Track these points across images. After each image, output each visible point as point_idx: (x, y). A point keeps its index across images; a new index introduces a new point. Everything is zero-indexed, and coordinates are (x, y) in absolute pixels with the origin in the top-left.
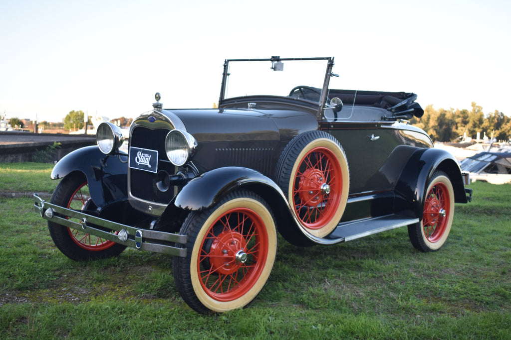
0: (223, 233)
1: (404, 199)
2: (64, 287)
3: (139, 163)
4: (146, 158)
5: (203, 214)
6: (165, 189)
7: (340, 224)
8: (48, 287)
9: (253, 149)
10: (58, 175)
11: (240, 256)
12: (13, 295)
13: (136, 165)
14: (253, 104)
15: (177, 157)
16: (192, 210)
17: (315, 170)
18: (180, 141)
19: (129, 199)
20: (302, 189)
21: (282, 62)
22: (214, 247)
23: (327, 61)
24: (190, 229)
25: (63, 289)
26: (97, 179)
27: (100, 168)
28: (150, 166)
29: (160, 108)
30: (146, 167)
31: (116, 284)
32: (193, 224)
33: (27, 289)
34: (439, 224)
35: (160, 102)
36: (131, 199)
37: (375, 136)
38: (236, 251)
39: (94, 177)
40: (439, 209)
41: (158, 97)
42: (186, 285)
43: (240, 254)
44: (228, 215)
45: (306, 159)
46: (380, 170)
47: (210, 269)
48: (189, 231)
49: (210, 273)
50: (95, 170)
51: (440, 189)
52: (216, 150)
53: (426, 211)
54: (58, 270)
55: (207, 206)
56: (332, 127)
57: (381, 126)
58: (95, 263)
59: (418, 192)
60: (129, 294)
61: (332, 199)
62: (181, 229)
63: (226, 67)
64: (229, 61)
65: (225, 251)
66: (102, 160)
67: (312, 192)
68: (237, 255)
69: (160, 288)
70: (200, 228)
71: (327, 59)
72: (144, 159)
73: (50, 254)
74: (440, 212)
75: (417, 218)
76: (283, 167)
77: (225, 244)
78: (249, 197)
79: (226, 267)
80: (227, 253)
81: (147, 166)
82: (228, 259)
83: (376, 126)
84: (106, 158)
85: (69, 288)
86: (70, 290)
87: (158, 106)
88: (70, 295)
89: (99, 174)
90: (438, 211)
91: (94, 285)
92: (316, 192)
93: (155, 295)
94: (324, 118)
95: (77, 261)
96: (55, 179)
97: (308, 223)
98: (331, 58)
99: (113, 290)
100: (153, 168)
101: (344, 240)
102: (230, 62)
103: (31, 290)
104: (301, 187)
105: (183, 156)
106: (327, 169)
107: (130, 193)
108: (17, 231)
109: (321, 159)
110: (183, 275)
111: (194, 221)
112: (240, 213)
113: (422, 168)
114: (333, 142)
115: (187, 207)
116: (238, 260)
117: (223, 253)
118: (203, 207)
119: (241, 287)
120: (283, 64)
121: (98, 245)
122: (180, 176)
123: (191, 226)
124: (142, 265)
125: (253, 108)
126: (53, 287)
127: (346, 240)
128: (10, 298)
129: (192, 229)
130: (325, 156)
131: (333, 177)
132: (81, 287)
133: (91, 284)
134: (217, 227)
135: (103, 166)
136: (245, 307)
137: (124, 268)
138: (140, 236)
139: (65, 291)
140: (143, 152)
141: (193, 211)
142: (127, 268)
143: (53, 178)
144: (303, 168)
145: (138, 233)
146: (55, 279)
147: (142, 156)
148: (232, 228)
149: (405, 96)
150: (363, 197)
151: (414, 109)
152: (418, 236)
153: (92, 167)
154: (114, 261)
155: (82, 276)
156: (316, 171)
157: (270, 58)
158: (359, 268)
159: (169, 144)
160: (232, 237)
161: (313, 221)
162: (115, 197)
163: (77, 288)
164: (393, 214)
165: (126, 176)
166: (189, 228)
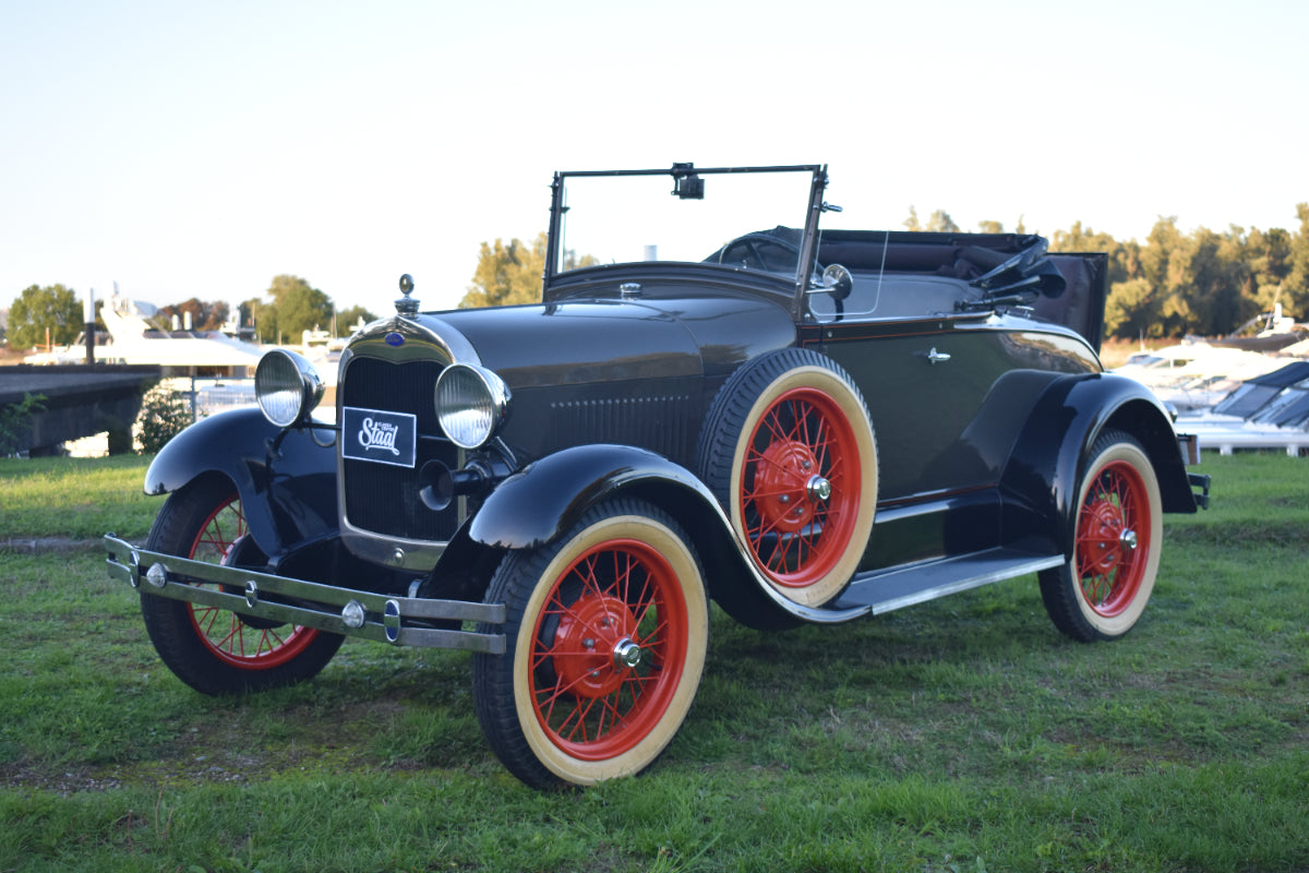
0: (582, 599)
1: (1025, 507)
2: (198, 755)
3: (367, 446)
4: (385, 432)
5: (537, 556)
6: (442, 504)
7: (860, 574)
8: (160, 755)
9: (641, 400)
10: (162, 486)
11: (625, 652)
12: (83, 776)
13: (361, 451)
14: (632, 285)
15: (466, 426)
16: (513, 547)
17: (792, 443)
18: (472, 389)
19: (343, 535)
20: (761, 490)
21: (701, 176)
22: (562, 633)
23: (810, 174)
24: (509, 591)
25: (199, 759)
26: (258, 490)
27: (264, 464)
28: (396, 452)
29: (414, 311)
30: (387, 454)
31: (322, 742)
32: (515, 579)
33: (112, 760)
34: (1123, 570)
35: (413, 296)
36: (348, 534)
37: (938, 352)
38: (615, 641)
39: (251, 483)
40: (1120, 531)
41: (407, 284)
42: (503, 721)
43: (623, 646)
44: (591, 557)
45: (767, 418)
46: (963, 436)
47: (555, 685)
48: (506, 596)
49: (556, 694)
50: (253, 467)
51: (1119, 478)
52: (553, 405)
53: (1087, 537)
54: (171, 718)
55: (546, 538)
56: (830, 335)
57: (956, 327)
58: (261, 697)
59: (1060, 488)
60: (357, 762)
61: (838, 513)
62: (488, 594)
63: (557, 190)
64: (565, 175)
65: (590, 642)
66: (270, 443)
67: (786, 498)
68: (617, 650)
69: (432, 744)
70: (532, 590)
71: (810, 168)
72: (380, 436)
73: (139, 684)
74: (1122, 537)
75: (1058, 554)
76: (715, 439)
77: (588, 624)
78: (639, 513)
79: (591, 679)
80: (594, 646)
81: (390, 451)
82: (597, 661)
83: (941, 326)
84: (280, 436)
85: (211, 756)
86: (215, 760)
87: (408, 308)
88: (219, 769)
89: (263, 478)
90: (1116, 535)
91: (269, 748)
92: (796, 496)
93: (422, 761)
94: (808, 315)
95: (214, 695)
96: (155, 494)
97: (781, 572)
98: (819, 166)
99: (318, 756)
100: (405, 457)
101: (871, 612)
102: (567, 180)
103: (123, 763)
104: (760, 485)
105: (480, 424)
106: (822, 440)
107: (345, 520)
108: (31, 637)
109: (804, 416)
110: (497, 697)
111: (517, 574)
112: (619, 553)
113: (1068, 426)
114: (833, 374)
115: (499, 542)
116: (621, 661)
117: (585, 647)
118: (536, 542)
119: (629, 728)
120: (703, 180)
121: (261, 655)
122: (473, 472)
123: (510, 584)
124: (375, 699)
125: (632, 296)
126: (170, 755)
127: (877, 610)
128: (78, 782)
129: (514, 591)
130: (815, 409)
131: (837, 457)
132: (238, 752)
133: (262, 746)
134: (569, 587)
135: (273, 455)
136: (639, 774)
137: (331, 707)
138: (395, 613)
139: (202, 762)
140: (377, 418)
141: (514, 550)
142: (339, 707)
143: (150, 492)
144: (761, 440)
145: (391, 605)
146: (172, 737)
147: (375, 429)
148: (603, 589)
149: (1016, 243)
150: (919, 507)
151: (1041, 276)
152: (1066, 601)
153: (244, 459)
154: (305, 692)
155: (235, 729)
156: (795, 446)
157: (670, 167)
158: (913, 682)
159: (445, 397)
160: (603, 610)
161: (792, 569)
162: (305, 534)
163: (229, 754)
164: (1000, 548)
165: (332, 478)
166: (506, 590)
